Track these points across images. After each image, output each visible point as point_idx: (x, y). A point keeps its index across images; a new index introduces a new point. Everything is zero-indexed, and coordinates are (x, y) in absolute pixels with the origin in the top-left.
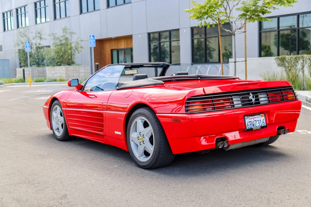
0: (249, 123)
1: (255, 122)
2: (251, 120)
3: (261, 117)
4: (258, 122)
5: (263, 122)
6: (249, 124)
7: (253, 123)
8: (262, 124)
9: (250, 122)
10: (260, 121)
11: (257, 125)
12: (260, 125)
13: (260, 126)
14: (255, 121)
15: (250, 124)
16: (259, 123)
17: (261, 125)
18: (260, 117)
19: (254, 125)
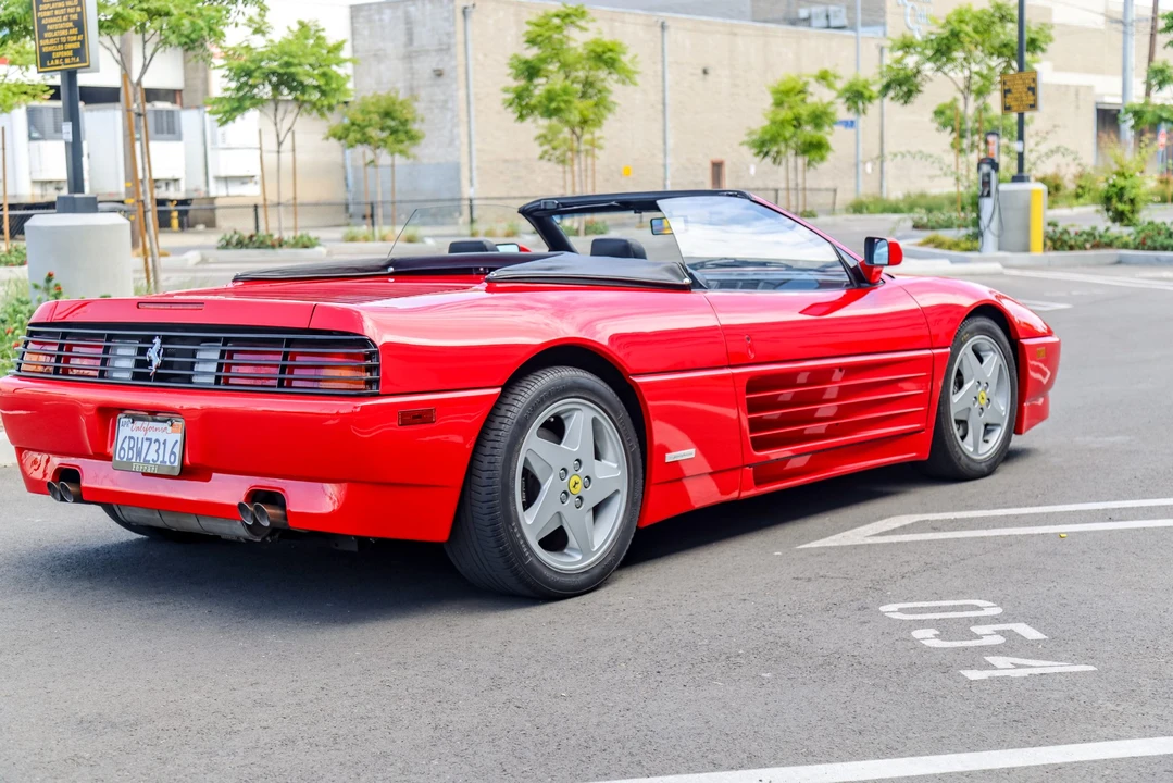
0: (127, 440)
1: (146, 444)
2: (135, 434)
3: (172, 432)
4: (154, 446)
5: (172, 453)
6: (126, 446)
7: (140, 445)
8: (167, 459)
9: (132, 442)
10: (162, 446)
11: (152, 456)
12: (161, 459)
13: (158, 463)
14: (147, 439)
15: (130, 449)
16: (157, 451)
17: (163, 461)
18: (169, 429)
19: (139, 454)
